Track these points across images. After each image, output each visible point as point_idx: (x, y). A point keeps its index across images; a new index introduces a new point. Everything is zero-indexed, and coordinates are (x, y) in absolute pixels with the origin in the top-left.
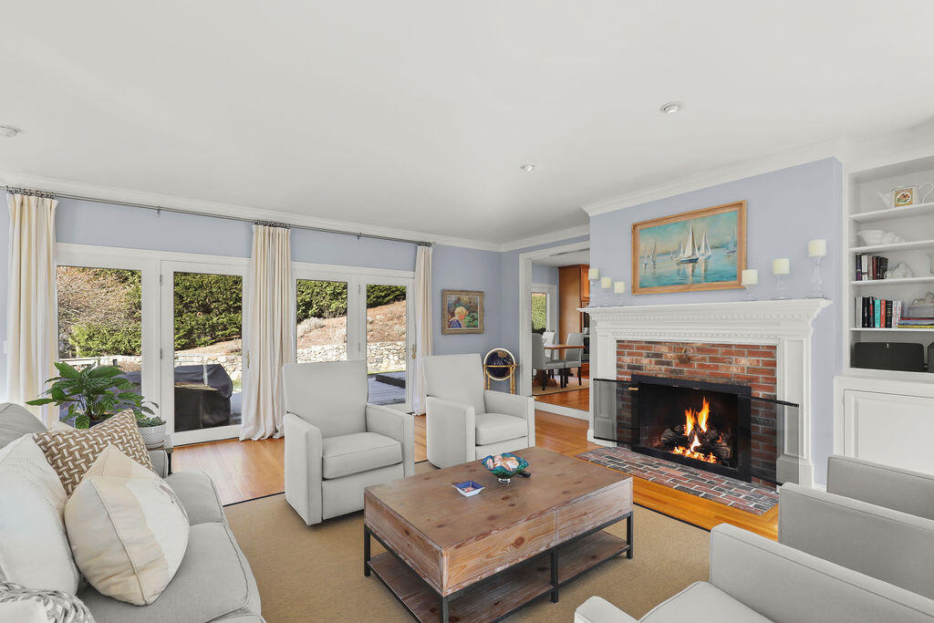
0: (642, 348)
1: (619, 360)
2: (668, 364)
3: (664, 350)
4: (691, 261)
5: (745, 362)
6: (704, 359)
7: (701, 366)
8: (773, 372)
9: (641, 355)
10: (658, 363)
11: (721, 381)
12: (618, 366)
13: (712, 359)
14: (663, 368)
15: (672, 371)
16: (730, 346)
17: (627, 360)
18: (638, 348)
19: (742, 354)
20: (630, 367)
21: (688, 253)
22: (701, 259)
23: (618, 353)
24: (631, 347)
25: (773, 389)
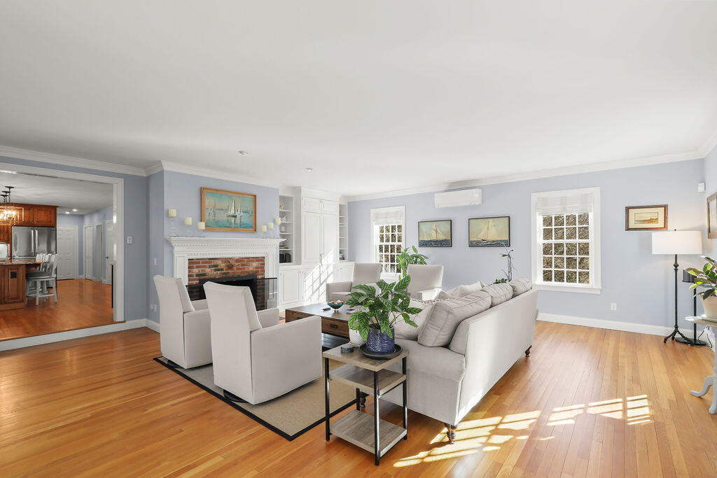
0: (206, 263)
1: (189, 271)
2: (222, 270)
3: (219, 262)
4: (234, 216)
5: (255, 264)
6: (238, 265)
7: (237, 269)
8: (263, 268)
9: (205, 267)
10: (215, 270)
11: (246, 274)
12: (189, 276)
13: (242, 265)
14: (219, 272)
15: (223, 273)
16: (249, 258)
17: (196, 271)
18: (203, 263)
19: (253, 261)
20: (197, 275)
21: (232, 212)
22: (238, 216)
23: (189, 267)
24: (199, 263)
25: (263, 274)
